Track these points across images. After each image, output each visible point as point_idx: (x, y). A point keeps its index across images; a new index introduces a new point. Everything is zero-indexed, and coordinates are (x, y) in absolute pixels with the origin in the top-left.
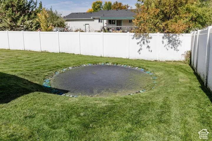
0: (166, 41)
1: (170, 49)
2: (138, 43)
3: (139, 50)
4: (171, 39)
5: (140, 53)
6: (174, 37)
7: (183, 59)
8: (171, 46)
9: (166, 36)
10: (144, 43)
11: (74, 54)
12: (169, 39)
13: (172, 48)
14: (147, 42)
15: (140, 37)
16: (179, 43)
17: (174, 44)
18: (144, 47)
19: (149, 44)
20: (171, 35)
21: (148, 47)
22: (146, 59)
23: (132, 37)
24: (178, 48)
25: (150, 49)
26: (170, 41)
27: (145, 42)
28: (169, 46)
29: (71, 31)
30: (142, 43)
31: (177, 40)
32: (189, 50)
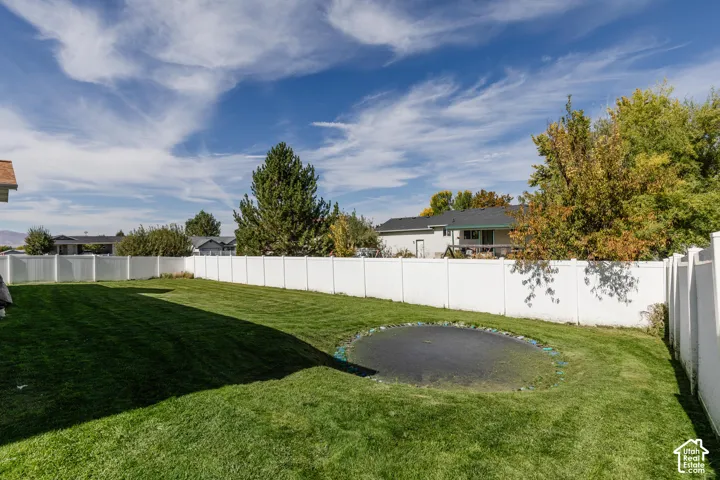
0: (595, 278)
1: (605, 297)
2: (525, 283)
3: (529, 298)
4: (607, 274)
5: (530, 305)
6: (616, 269)
7: (645, 322)
8: (609, 290)
9: (594, 267)
10: (538, 282)
11: (391, 301)
12: (602, 274)
13: (611, 295)
14: (546, 280)
15: (529, 268)
16: (631, 284)
17: (618, 286)
18: (540, 291)
19: (550, 285)
20: (607, 264)
21: (550, 290)
22: (546, 318)
23: (511, 268)
24: (629, 296)
25: (555, 297)
26: (605, 280)
27: (542, 280)
28: (603, 291)
29: (389, 255)
30: (534, 282)
31: (626, 277)
32: (662, 300)
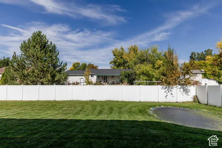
0: (182, 90)
1: (184, 94)
2: (165, 92)
3: (166, 96)
4: (184, 89)
5: (166, 98)
6: (186, 87)
7: (192, 100)
8: (185, 93)
9: (182, 87)
10: (169, 92)
12: (183, 89)
13: (185, 94)
14: (171, 91)
15: (166, 88)
16: (189, 91)
17: (186, 91)
18: (169, 94)
19: (172, 92)
20: (185, 86)
21: (171, 94)
22: (171, 101)
23: (161, 88)
24: (189, 94)
25: (173, 95)
26: (184, 90)
27: (170, 91)
28: (184, 93)
30: (167, 92)
31: (188, 90)
32: (195, 94)
